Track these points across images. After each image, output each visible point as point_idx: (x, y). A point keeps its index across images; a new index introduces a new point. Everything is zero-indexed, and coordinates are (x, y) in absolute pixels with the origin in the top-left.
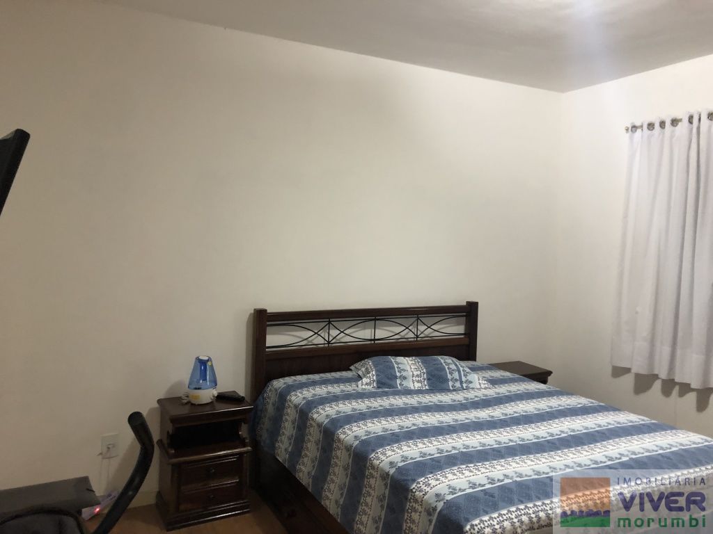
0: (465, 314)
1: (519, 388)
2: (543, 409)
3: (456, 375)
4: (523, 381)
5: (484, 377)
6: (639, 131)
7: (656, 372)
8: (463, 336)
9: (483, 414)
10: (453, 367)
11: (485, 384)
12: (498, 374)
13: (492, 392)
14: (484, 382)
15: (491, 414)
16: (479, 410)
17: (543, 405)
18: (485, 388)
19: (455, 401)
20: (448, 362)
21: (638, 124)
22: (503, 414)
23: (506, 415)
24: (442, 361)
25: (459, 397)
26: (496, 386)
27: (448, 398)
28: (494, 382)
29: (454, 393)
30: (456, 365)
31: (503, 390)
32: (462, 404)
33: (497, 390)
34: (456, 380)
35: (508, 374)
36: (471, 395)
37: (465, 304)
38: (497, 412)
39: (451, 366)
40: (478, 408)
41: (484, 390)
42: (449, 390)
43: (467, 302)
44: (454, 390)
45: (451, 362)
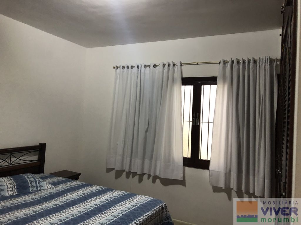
0: (38, 150)
1: (68, 186)
2: (81, 196)
3: (34, 184)
4: (69, 181)
5: (49, 182)
6: (119, 69)
7: (124, 169)
8: (37, 161)
9: (50, 204)
10: (32, 179)
11: (50, 186)
12: (56, 179)
13: (54, 190)
14: (49, 185)
15: (54, 203)
16: (47, 202)
17: (80, 193)
18: (50, 189)
19: (34, 199)
20: (29, 177)
21: (118, 66)
22: (61, 202)
23: (63, 202)
24: (26, 177)
25: (36, 196)
26: (56, 186)
27: (30, 198)
28: (54, 184)
29: (33, 194)
30: (34, 178)
31: (59, 188)
32: (37, 200)
33: (57, 189)
34: (34, 187)
35: (61, 178)
36: (42, 194)
37: (39, 145)
38: (58, 202)
39: (31, 179)
40: (47, 201)
41: (49, 190)
42: (30, 193)
43: (40, 144)
44: (33, 193)
45: (31, 177)
